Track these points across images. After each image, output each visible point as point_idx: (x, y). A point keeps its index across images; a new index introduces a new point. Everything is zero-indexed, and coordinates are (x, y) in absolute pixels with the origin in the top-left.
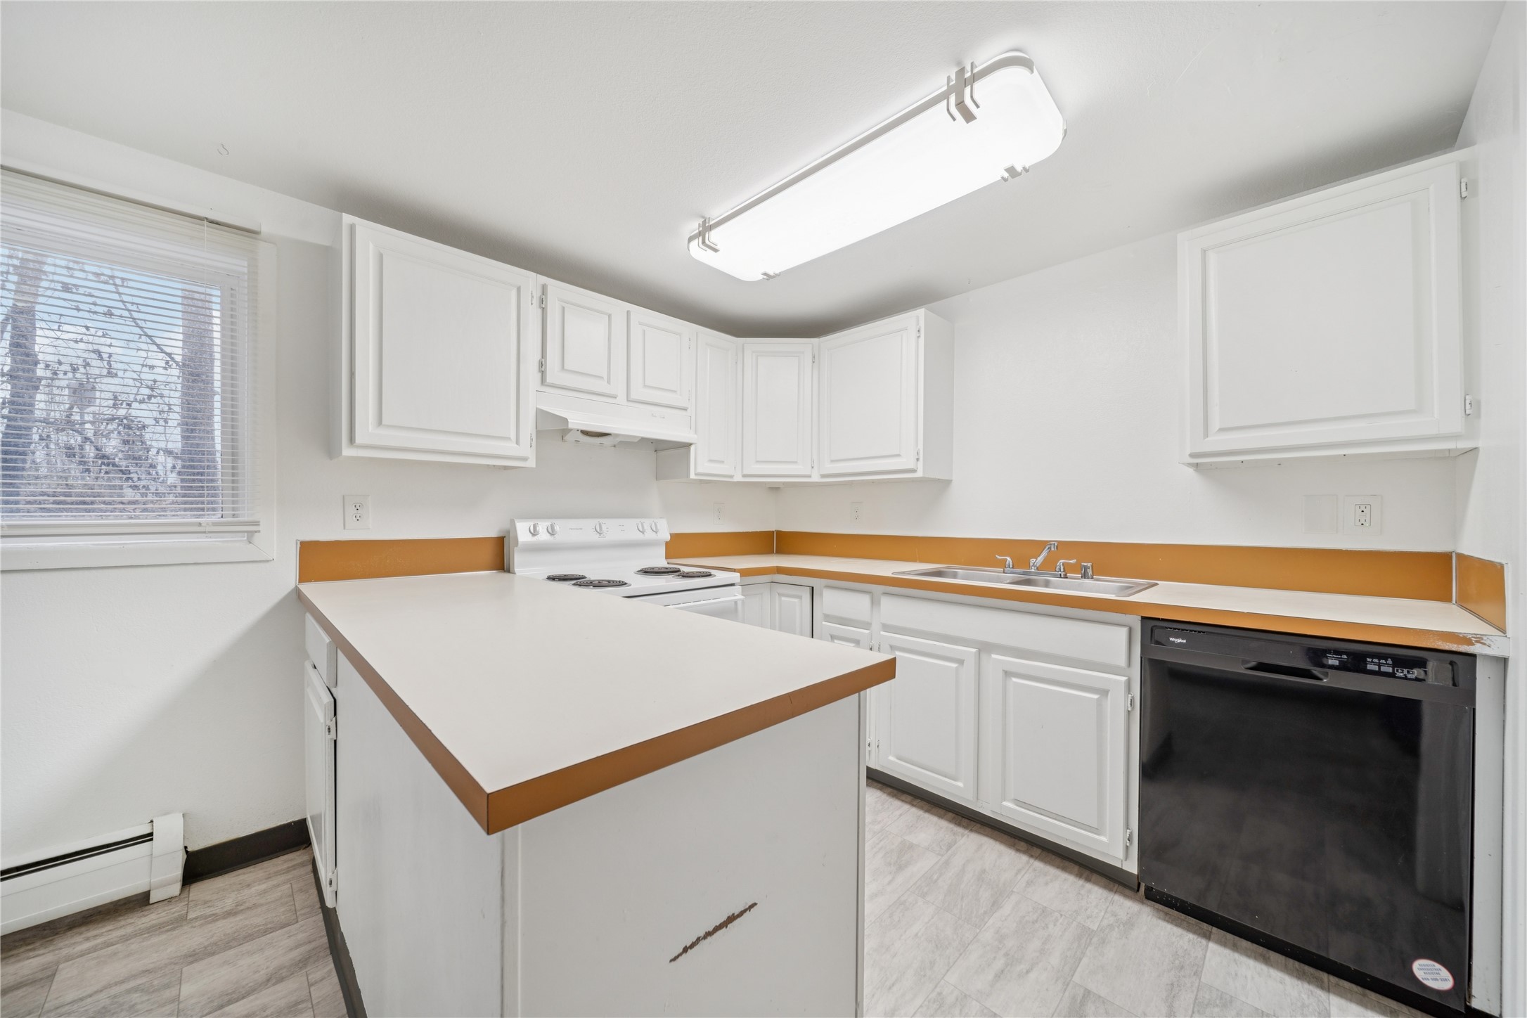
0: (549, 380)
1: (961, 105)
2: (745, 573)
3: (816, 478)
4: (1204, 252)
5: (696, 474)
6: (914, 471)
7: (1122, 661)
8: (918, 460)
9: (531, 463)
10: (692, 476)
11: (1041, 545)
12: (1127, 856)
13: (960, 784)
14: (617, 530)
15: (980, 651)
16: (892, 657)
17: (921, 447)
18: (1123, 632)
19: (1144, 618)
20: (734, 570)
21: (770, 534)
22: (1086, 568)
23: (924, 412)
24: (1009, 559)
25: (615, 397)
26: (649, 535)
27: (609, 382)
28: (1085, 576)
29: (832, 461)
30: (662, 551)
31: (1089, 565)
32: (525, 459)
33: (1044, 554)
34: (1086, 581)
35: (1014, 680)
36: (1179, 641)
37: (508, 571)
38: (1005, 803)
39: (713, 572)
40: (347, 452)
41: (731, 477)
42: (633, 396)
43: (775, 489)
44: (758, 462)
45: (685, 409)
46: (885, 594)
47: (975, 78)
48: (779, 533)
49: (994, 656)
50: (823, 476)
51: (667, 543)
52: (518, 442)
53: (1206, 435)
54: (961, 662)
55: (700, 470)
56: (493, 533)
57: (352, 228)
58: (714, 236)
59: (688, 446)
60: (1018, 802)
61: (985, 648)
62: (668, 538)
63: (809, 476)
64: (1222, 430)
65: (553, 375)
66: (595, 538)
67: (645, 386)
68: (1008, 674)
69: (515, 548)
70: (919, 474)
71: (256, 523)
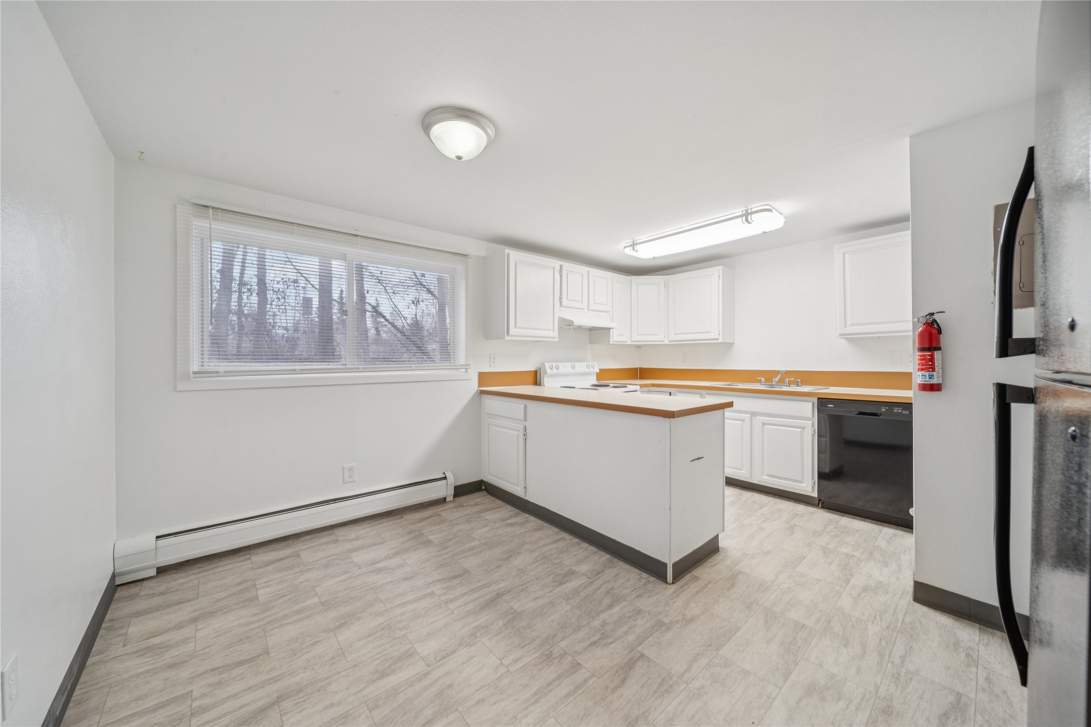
0: (563, 304)
1: (747, 220)
2: (642, 386)
3: (666, 342)
4: (844, 254)
5: (613, 342)
6: (718, 339)
7: (810, 415)
8: (719, 334)
9: (557, 340)
10: (611, 342)
11: (778, 372)
12: (813, 491)
13: (744, 472)
14: (581, 367)
15: (752, 416)
16: (731, 401)
17: (721, 328)
18: (810, 404)
19: (818, 398)
20: (636, 385)
21: (636, 369)
22: (798, 382)
23: (722, 310)
24: (763, 379)
25: (583, 309)
26: (591, 370)
27: (582, 303)
28: (798, 386)
29: (675, 334)
30: (595, 377)
31: (800, 380)
32: (555, 338)
33: (779, 376)
34: (798, 387)
35: (767, 426)
36: (831, 406)
37: (540, 385)
38: (763, 477)
39: (627, 386)
40: (507, 338)
41: (626, 342)
42: (590, 308)
43: (639, 347)
44: (639, 335)
45: (608, 312)
46: (707, 394)
47: (752, 213)
48: (640, 368)
49: (758, 417)
50: (670, 341)
51: (597, 373)
52: (553, 331)
53: (845, 327)
54: (743, 421)
55: (614, 340)
56: (533, 369)
57: (508, 254)
58: (638, 247)
59: (608, 329)
60: (769, 475)
61: (754, 414)
62: (598, 371)
63: (663, 341)
64: (851, 325)
65: (565, 302)
66: (572, 371)
67: (595, 303)
68: (764, 424)
69: (545, 375)
70: (720, 341)
71: (469, 365)
